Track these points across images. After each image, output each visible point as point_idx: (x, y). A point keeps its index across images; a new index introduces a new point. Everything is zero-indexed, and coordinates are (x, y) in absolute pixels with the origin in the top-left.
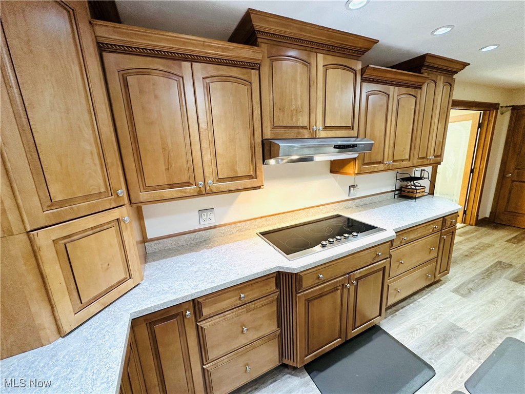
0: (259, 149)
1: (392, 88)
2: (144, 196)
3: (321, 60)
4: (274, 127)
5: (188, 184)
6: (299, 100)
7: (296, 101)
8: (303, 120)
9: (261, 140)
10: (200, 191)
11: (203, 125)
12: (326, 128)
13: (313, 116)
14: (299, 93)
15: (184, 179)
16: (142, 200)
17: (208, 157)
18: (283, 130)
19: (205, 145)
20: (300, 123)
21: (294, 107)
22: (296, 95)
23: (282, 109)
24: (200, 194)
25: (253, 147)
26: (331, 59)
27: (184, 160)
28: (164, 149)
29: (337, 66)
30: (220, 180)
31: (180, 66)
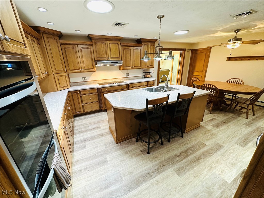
0: (94, 63)
1: (131, 47)
2: (69, 71)
3: (108, 42)
4: (97, 58)
5: (78, 70)
6: (103, 51)
7: (102, 52)
8: (105, 56)
9: (94, 61)
10: (81, 71)
11: (81, 58)
12: (111, 58)
13: (107, 55)
14: (103, 50)
15: (77, 69)
16: (69, 72)
17: (82, 64)
18: (100, 59)
19: (81, 62)
20: (104, 57)
21: (102, 53)
22: (102, 51)
23: (99, 54)
24: (81, 72)
25: (92, 62)
26: (111, 42)
27: (77, 64)
28: (73, 62)
29: (113, 43)
30: (85, 69)
31: (75, 46)
